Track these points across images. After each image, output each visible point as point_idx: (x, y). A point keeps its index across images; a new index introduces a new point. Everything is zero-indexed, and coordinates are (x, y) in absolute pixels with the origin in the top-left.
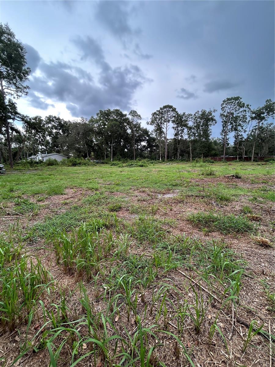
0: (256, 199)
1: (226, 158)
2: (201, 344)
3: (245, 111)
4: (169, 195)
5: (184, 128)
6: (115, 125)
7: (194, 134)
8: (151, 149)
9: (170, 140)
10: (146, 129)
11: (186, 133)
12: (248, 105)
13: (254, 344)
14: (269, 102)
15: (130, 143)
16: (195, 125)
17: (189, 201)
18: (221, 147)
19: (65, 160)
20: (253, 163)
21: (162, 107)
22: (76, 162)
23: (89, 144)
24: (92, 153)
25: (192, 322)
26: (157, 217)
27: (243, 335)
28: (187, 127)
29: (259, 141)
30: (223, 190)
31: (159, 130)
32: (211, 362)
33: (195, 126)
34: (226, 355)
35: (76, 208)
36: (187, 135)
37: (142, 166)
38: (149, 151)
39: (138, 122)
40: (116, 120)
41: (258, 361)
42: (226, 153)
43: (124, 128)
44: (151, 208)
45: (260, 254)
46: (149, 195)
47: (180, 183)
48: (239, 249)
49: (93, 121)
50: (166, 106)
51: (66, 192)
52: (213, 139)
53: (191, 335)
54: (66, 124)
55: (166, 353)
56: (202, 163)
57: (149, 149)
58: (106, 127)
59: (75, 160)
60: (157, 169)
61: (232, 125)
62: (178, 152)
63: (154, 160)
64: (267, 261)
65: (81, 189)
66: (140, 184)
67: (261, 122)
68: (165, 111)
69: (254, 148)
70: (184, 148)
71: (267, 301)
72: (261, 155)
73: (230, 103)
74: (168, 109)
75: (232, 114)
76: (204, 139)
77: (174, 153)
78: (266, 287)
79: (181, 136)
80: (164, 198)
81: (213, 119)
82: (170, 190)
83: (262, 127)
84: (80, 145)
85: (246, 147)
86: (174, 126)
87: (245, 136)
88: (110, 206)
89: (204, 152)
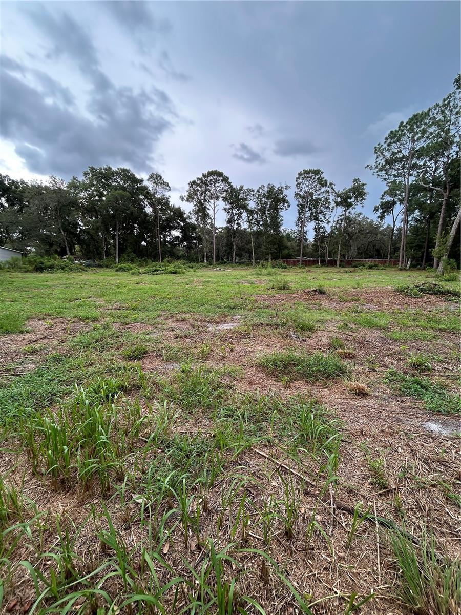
0: (347, 325)
1: (303, 261)
2: (295, 553)
3: (328, 192)
4: (227, 324)
5: (242, 211)
6: (122, 197)
7: (258, 221)
8: (189, 243)
9: (220, 230)
10: (179, 208)
11: (245, 220)
12: (331, 184)
13: (359, 533)
14: (357, 183)
15: (150, 231)
16: (259, 207)
17: (257, 334)
18: (296, 244)
19: (17, 260)
20: (339, 269)
21: (206, 172)
22: (42, 263)
23: (70, 229)
24: (76, 246)
25: (280, 523)
26: (211, 364)
27: (346, 525)
28: (247, 210)
29: (345, 237)
30: (304, 314)
31: (201, 210)
32: (311, 574)
33: (258, 209)
34: (327, 558)
35: (57, 360)
36: (246, 223)
37: (175, 273)
38: (185, 246)
39: (164, 196)
40: (124, 189)
41: (364, 554)
42: (303, 254)
43: (139, 204)
44: (199, 350)
45: (357, 407)
46: (193, 326)
47: (241, 303)
48: (332, 402)
49: (76, 187)
50: (212, 172)
51: (30, 328)
52: (285, 231)
53: (280, 543)
54: (17, 187)
55: (249, 581)
56: (270, 269)
57: (185, 243)
58: (104, 198)
59: (42, 260)
60: (201, 279)
61: (311, 212)
62: (234, 250)
63: (194, 261)
64: (365, 416)
65: (61, 320)
66: (175, 307)
67: (348, 211)
68: (211, 180)
69: (340, 248)
70: (243, 244)
71: (370, 471)
72: (348, 258)
73: (308, 177)
74: (215, 177)
75: (311, 194)
76: (272, 231)
77: (227, 252)
78: (367, 452)
79: (238, 224)
80: (219, 330)
81: (285, 200)
82: (226, 316)
83: (349, 218)
84: (52, 231)
85: (329, 245)
86: (225, 207)
87: (328, 229)
88: (126, 350)
89: (272, 252)
